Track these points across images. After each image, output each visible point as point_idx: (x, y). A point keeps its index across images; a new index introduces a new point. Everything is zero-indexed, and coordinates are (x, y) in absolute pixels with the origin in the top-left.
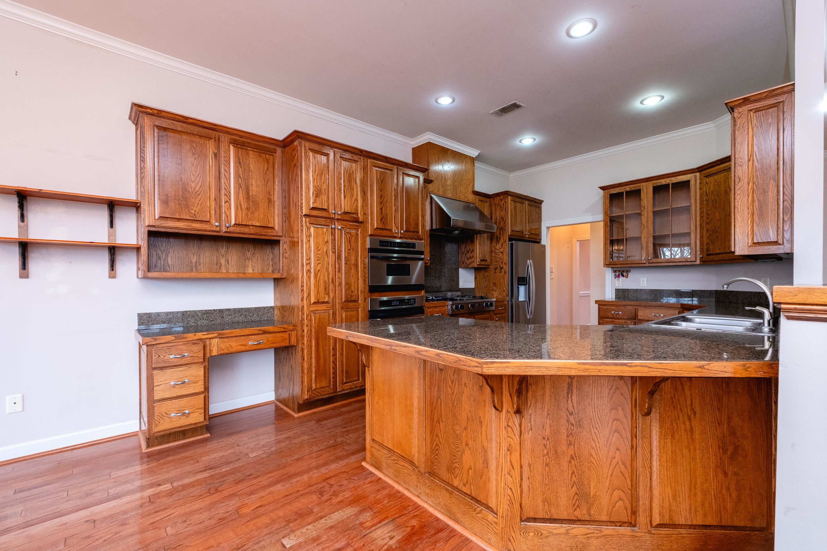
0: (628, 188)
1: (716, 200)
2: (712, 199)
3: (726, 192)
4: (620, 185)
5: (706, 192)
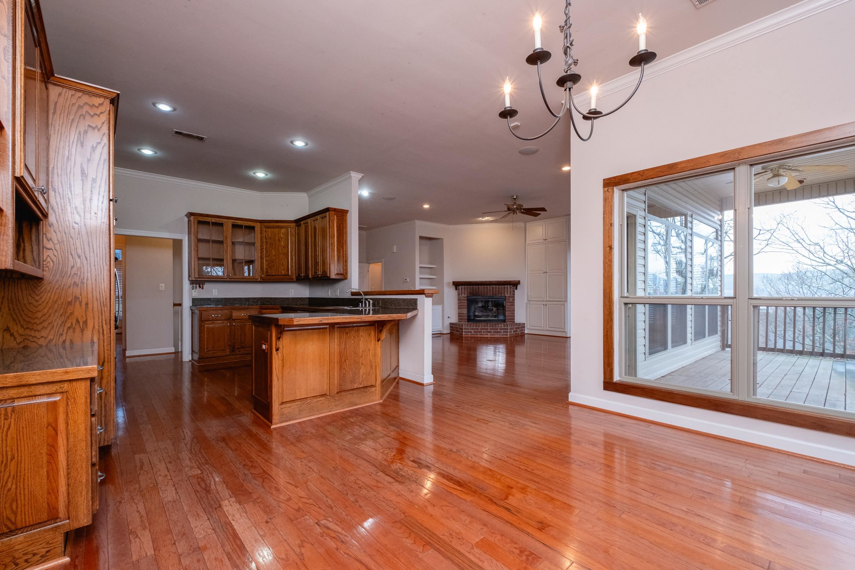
0: (214, 220)
1: (272, 243)
3: (279, 240)
4: (208, 216)
5: (265, 237)
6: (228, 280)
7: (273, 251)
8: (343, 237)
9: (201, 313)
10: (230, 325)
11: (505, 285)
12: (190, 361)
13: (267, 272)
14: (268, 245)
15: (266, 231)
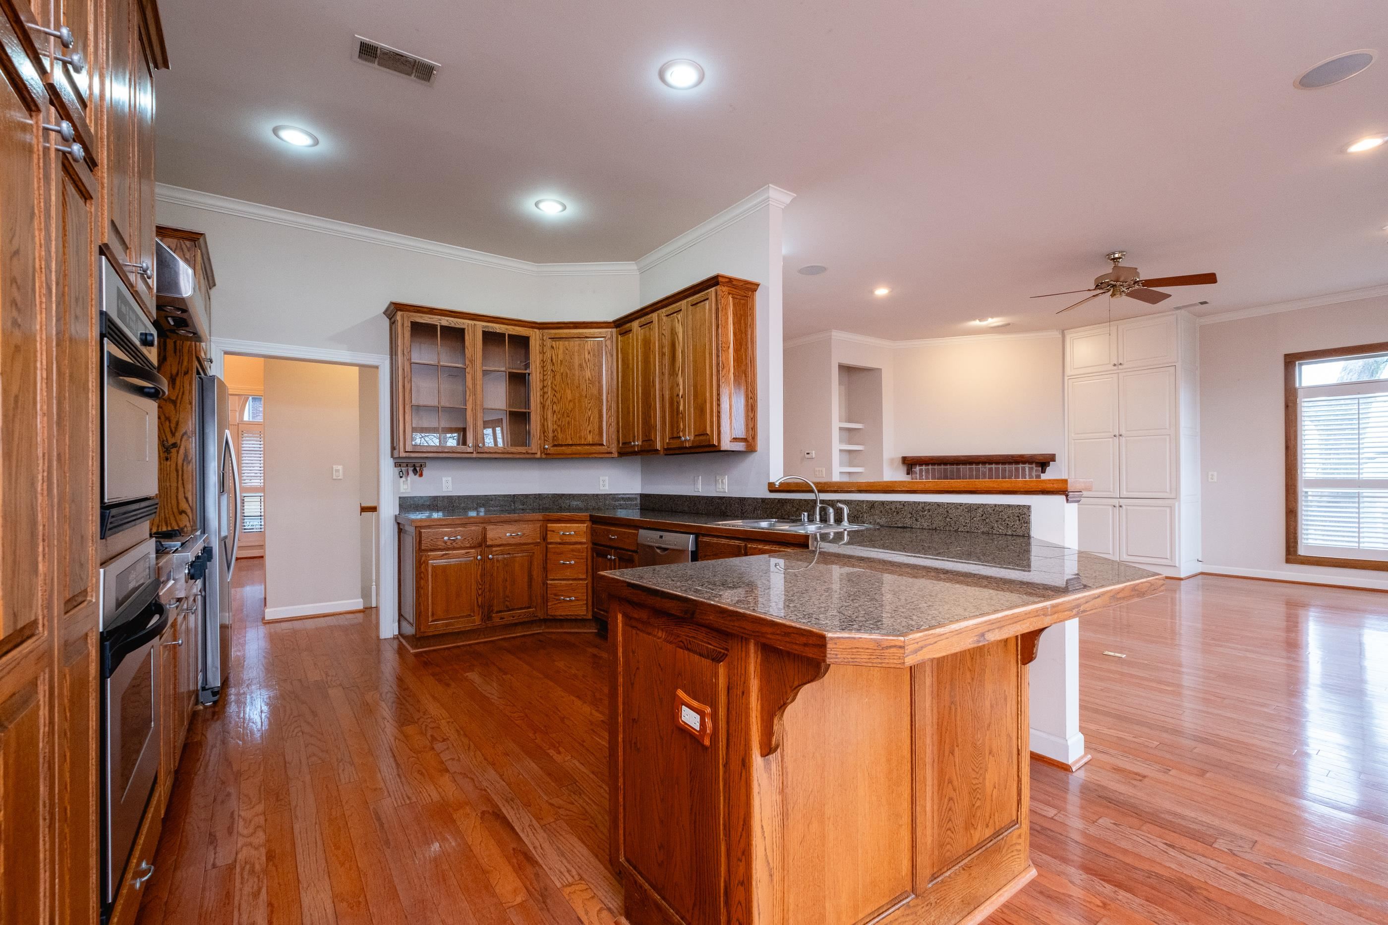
0: (445, 321)
1: (567, 374)
2: (562, 371)
3: (581, 366)
4: (432, 311)
5: (552, 360)
6: (474, 455)
7: (568, 392)
8: (746, 350)
9: (420, 533)
10: (481, 560)
11: (1017, 463)
12: (395, 638)
13: (555, 438)
14: (558, 377)
15: (552, 347)
